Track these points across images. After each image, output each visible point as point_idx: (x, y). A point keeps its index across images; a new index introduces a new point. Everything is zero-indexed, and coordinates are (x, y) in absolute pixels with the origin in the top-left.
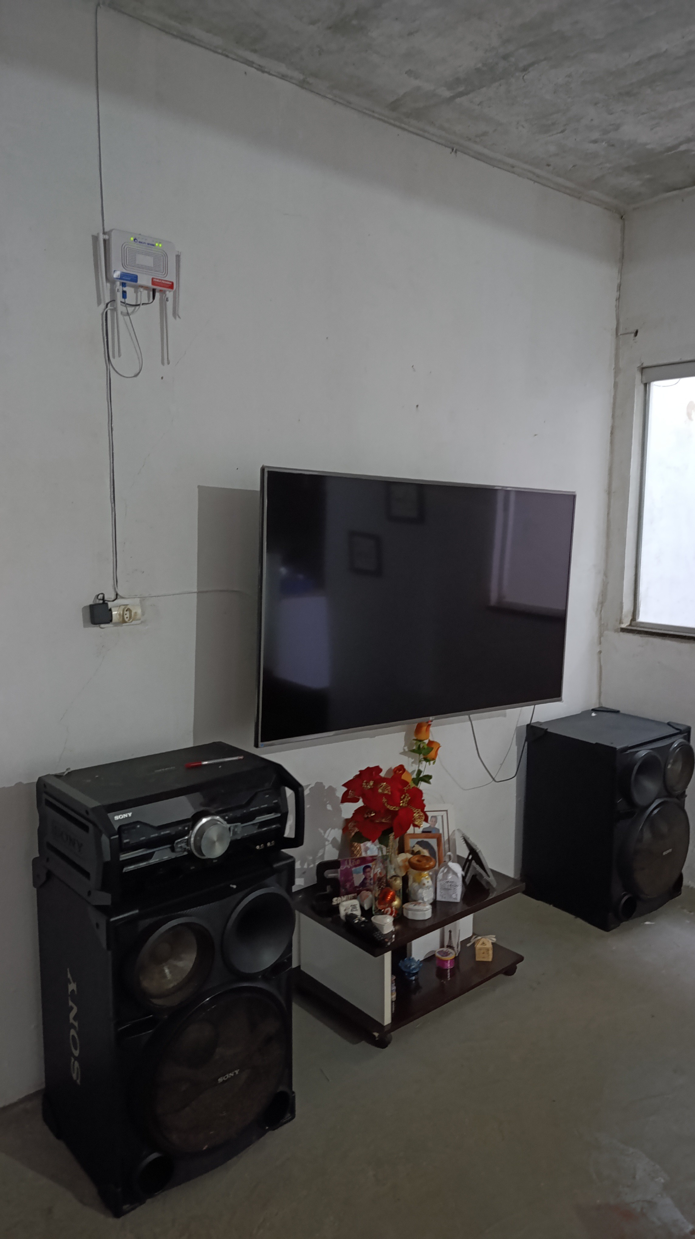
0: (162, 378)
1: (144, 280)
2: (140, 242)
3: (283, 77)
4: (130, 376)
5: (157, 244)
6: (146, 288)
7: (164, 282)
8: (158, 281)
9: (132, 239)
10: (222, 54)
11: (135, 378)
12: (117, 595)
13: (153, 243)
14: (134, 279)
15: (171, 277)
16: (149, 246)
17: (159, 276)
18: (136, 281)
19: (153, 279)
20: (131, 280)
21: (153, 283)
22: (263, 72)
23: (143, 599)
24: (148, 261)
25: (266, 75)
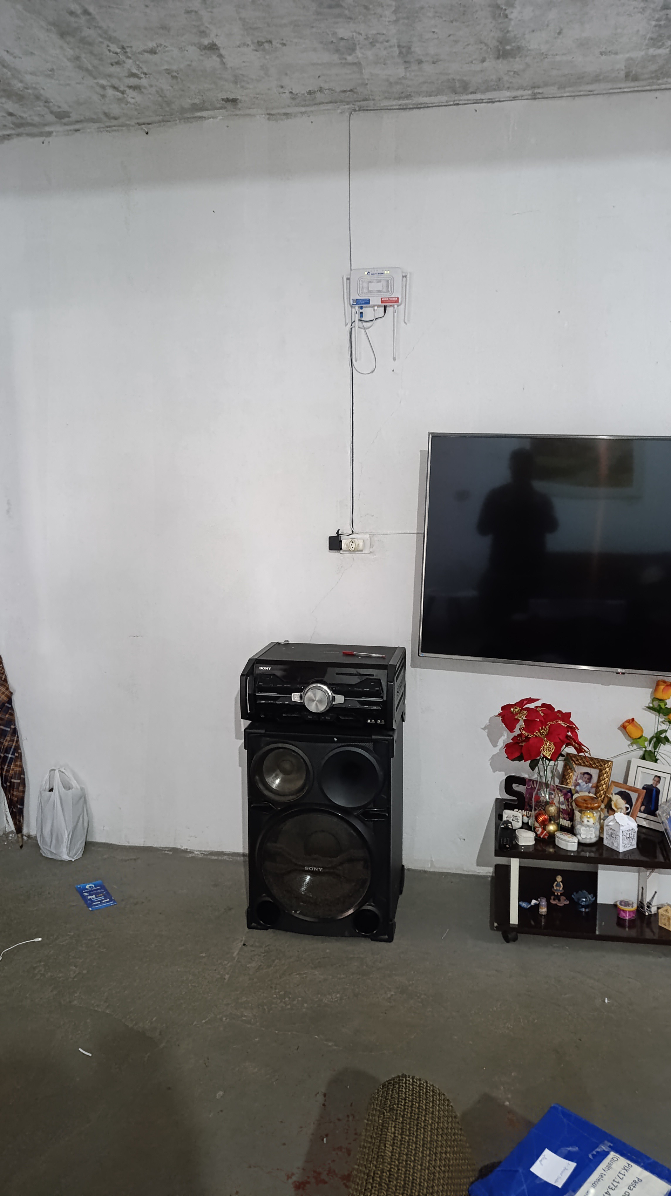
0: (393, 371)
1: (375, 300)
2: (372, 274)
3: (514, 98)
4: (368, 372)
5: (386, 272)
6: (379, 306)
7: (390, 299)
8: (385, 299)
9: (366, 273)
10: (453, 105)
11: (372, 374)
12: (353, 531)
13: (382, 272)
14: (367, 302)
15: (397, 294)
16: (380, 275)
17: (386, 295)
18: (369, 303)
19: (381, 298)
20: (365, 304)
21: (382, 302)
22: (494, 102)
23: (372, 535)
24: (379, 286)
25: (496, 103)
